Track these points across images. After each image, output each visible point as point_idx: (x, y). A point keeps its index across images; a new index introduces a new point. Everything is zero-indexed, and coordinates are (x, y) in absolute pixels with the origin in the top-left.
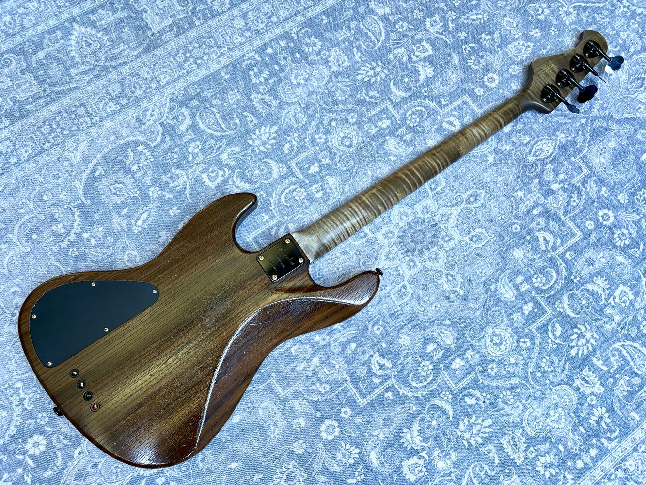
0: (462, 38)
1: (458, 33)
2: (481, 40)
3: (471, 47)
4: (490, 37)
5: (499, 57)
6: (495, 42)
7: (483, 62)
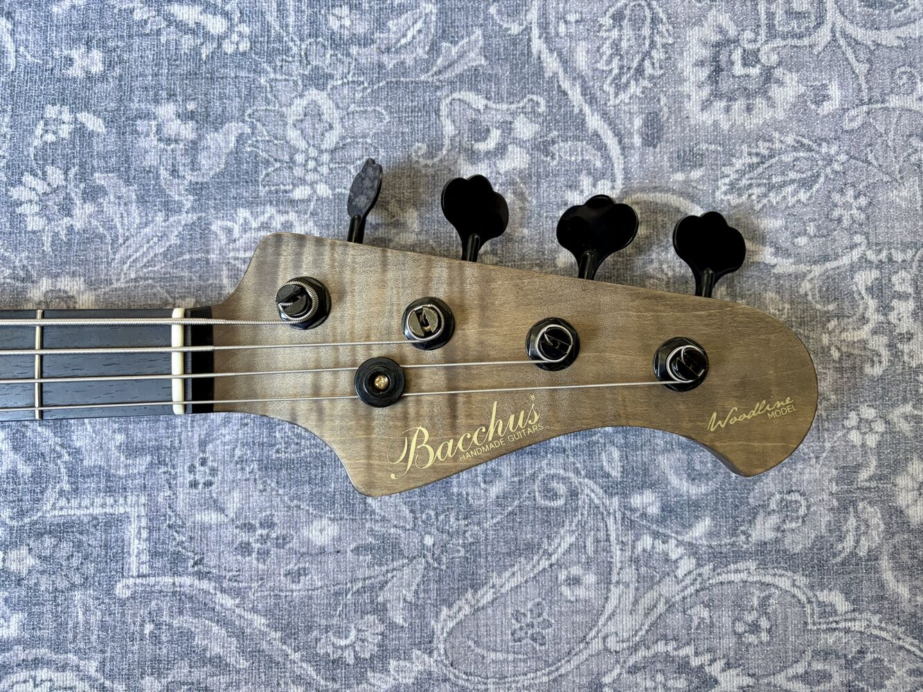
0: (76, 71)
1: (73, 42)
2: (141, 125)
3: (80, 131)
4: (187, 131)
5: (162, 237)
6: (194, 165)
7: (82, 214)
